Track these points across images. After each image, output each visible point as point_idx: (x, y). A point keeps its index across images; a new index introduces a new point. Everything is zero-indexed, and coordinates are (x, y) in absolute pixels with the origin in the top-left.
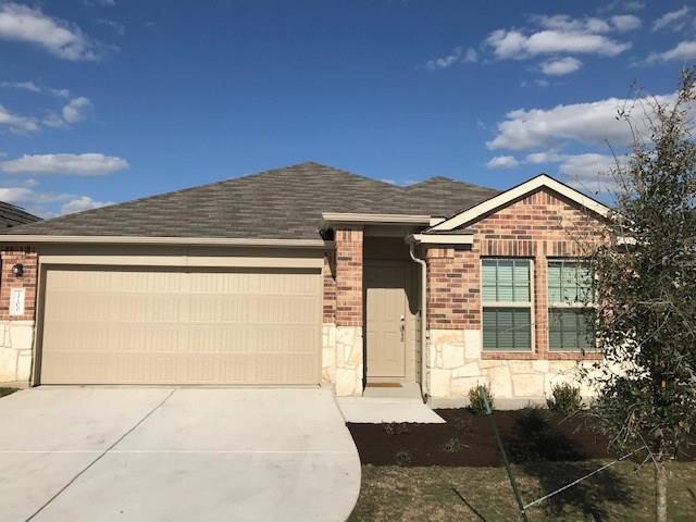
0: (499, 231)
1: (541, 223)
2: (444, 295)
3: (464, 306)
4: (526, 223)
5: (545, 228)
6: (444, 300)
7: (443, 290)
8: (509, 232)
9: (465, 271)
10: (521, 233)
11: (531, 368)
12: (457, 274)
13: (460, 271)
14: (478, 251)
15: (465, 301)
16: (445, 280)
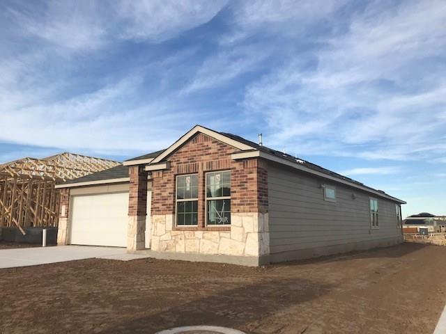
0: (182, 160)
1: (200, 153)
2: (159, 197)
3: (167, 202)
4: (194, 153)
5: (202, 155)
6: (158, 200)
7: (158, 194)
8: (186, 160)
9: (168, 183)
10: (192, 159)
11: (194, 236)
12: (164, 185)
13: (166, 183)
14: (173, 172)
15: (167, 199)
16: (159, 189)
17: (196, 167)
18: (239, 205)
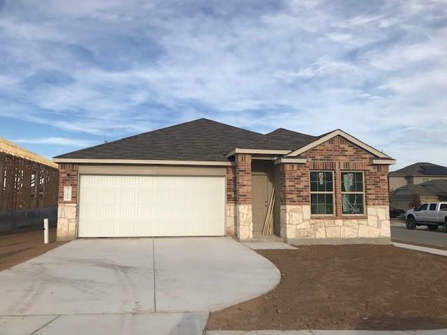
17: (333, 165)
18: (374, 199)
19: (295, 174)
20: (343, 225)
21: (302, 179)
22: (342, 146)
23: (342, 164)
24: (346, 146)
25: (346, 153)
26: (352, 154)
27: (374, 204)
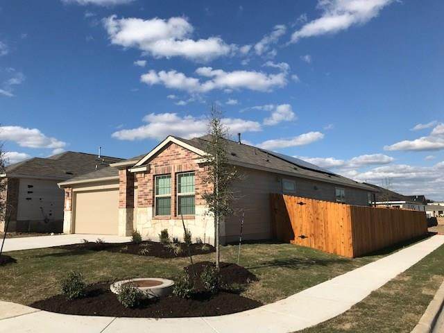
0: (159, 164)
1: (173, 157)
3: (148, 197)
4: (168, 158)
5: (174, 160)
6: (142, 195)
8: (162, 163)
10: (166, 163)
11: (168, 223)
12: (145, 184)
13: (147, 182)
14: (152, 173)
17: (169, 169)
18: (201, 199)
19: (144, 181)
20: (175, 225)
21: (148, 184)
22: (177, 150)
23: (176, 167)
24: (179, 150)
25: (180, 156)
26: (184, 156)
27: (200, 204)
